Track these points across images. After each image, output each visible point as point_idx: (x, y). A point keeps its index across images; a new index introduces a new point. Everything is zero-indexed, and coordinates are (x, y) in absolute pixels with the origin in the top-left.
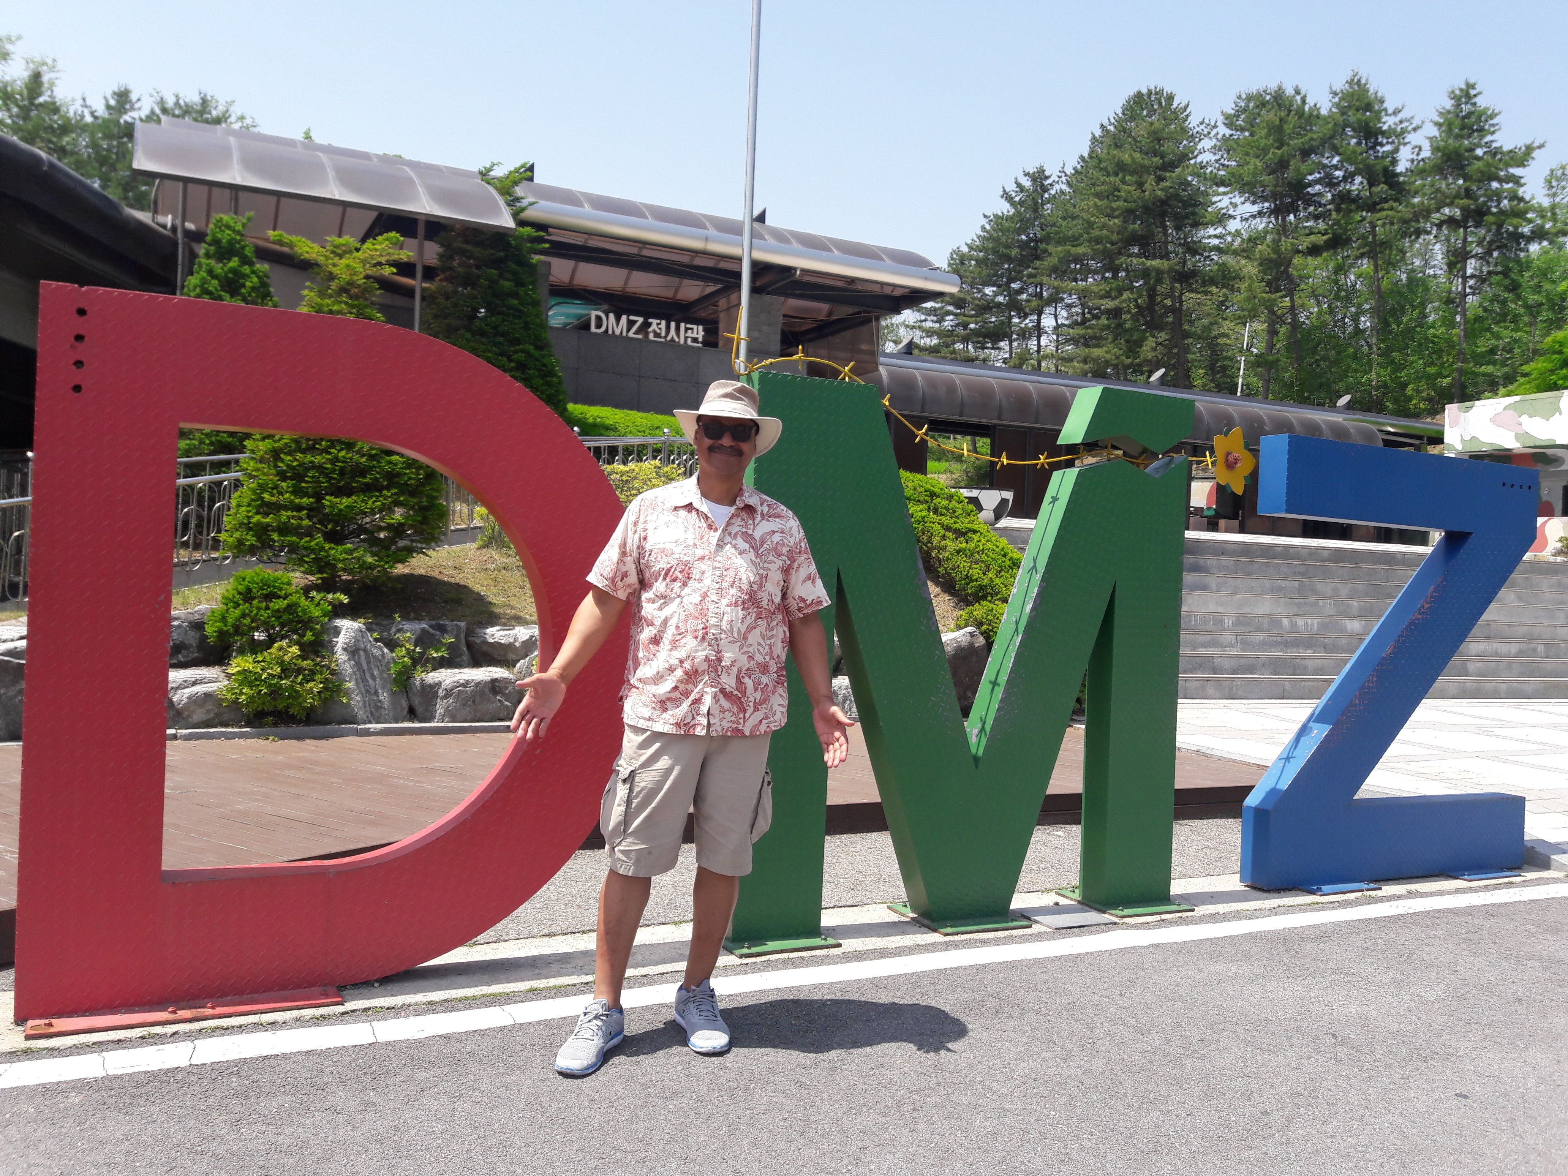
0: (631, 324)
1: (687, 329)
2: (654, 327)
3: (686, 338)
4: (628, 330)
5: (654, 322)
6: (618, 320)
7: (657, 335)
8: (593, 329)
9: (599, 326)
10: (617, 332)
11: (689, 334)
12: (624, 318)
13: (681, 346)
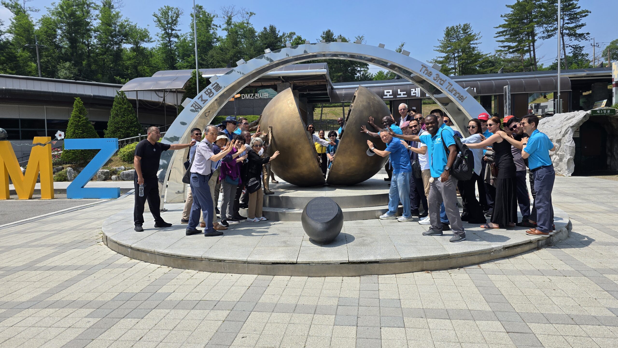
0: (251, 96)
1: (264, 95)
2: (256, 95)
3: (264, 97)
4: (250, 97)
5: (256, 94)
6: (248, 96)
7: (257, 97)
8: (242, 98)
9: (243, 97)
10: (248, 98)
11: (265, 95)
12: (249, 94)
13: (262, 99)
